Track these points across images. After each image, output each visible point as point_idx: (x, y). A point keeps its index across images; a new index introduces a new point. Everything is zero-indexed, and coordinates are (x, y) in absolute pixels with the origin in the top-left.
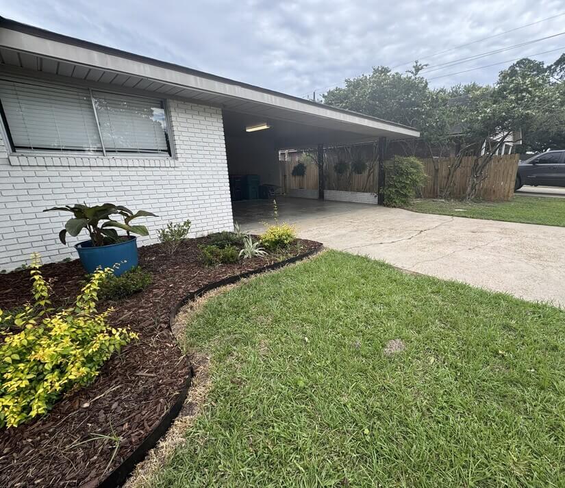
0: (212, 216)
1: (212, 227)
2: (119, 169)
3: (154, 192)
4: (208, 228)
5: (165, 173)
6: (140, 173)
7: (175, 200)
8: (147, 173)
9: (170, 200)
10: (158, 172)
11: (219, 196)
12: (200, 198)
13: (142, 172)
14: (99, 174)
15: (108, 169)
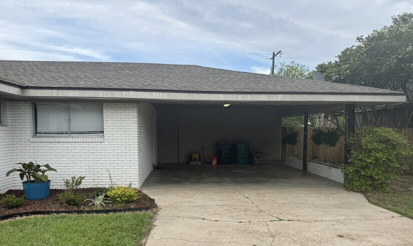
0: (123, 175)
1: (121, 183)
2: (71, 143)
3: (88, 157)
4: (119, 183)
5: (95, 146)
6: (81, 146)
7: (99, 162)
8: (85, 146)
9: (96, 162)
10: (91, 145)
11: (129, 162)
12: (115, 162)
13: (83, 145)
14: (62, 146)
15: (66, 143)
